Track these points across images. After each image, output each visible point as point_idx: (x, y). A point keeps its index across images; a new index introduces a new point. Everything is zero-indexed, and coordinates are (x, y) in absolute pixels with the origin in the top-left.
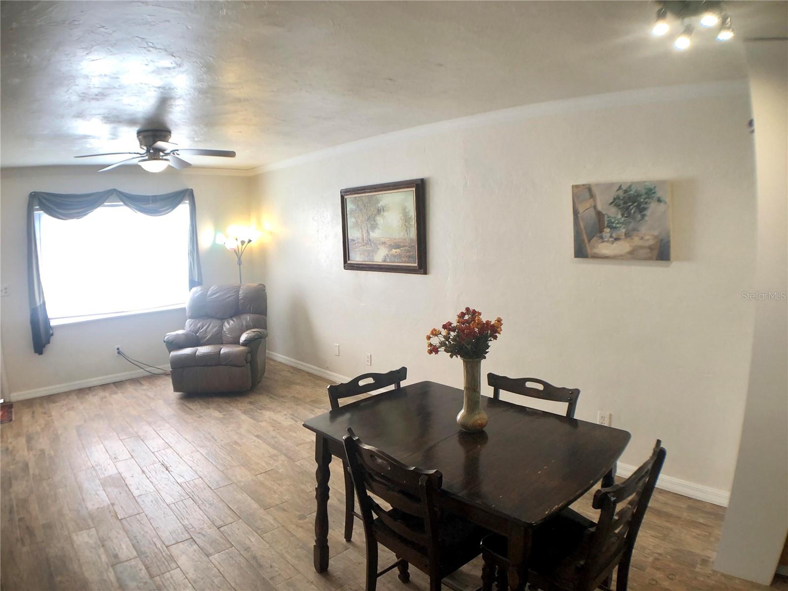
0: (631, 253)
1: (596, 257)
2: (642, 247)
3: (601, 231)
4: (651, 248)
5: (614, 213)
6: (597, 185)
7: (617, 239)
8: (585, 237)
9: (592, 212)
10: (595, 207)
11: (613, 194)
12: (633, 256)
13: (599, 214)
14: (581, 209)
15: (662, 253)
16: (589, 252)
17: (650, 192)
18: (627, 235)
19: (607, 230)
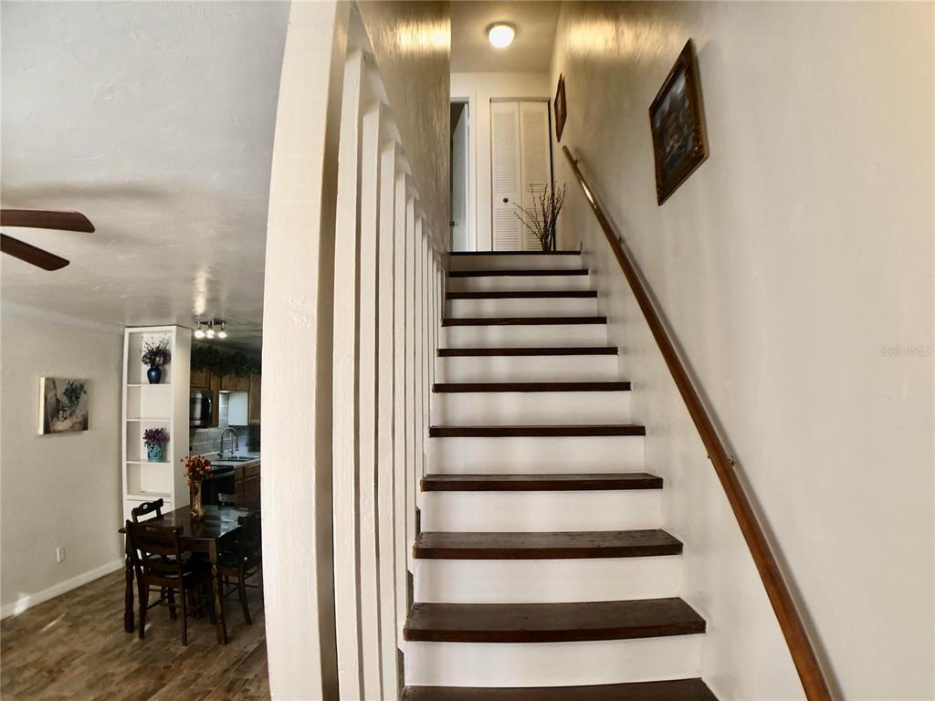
0: (72, 427)
1: (55, 432)
2: (76, 423)
3: (58, 413)
4: (80, 423)
5: (65, 400)
6: (58, 379)
7: (66, 418)
8: (49, 417)
9: (54, 399)
10: (56, 395)
11: (65, 387)
12: (73, 429)
13: (58, 400)
14: (49, 397)
15: (84, 425)
16: (52, 429)
17: (82, 386)
18: (71, 415)
19: (61, 412)
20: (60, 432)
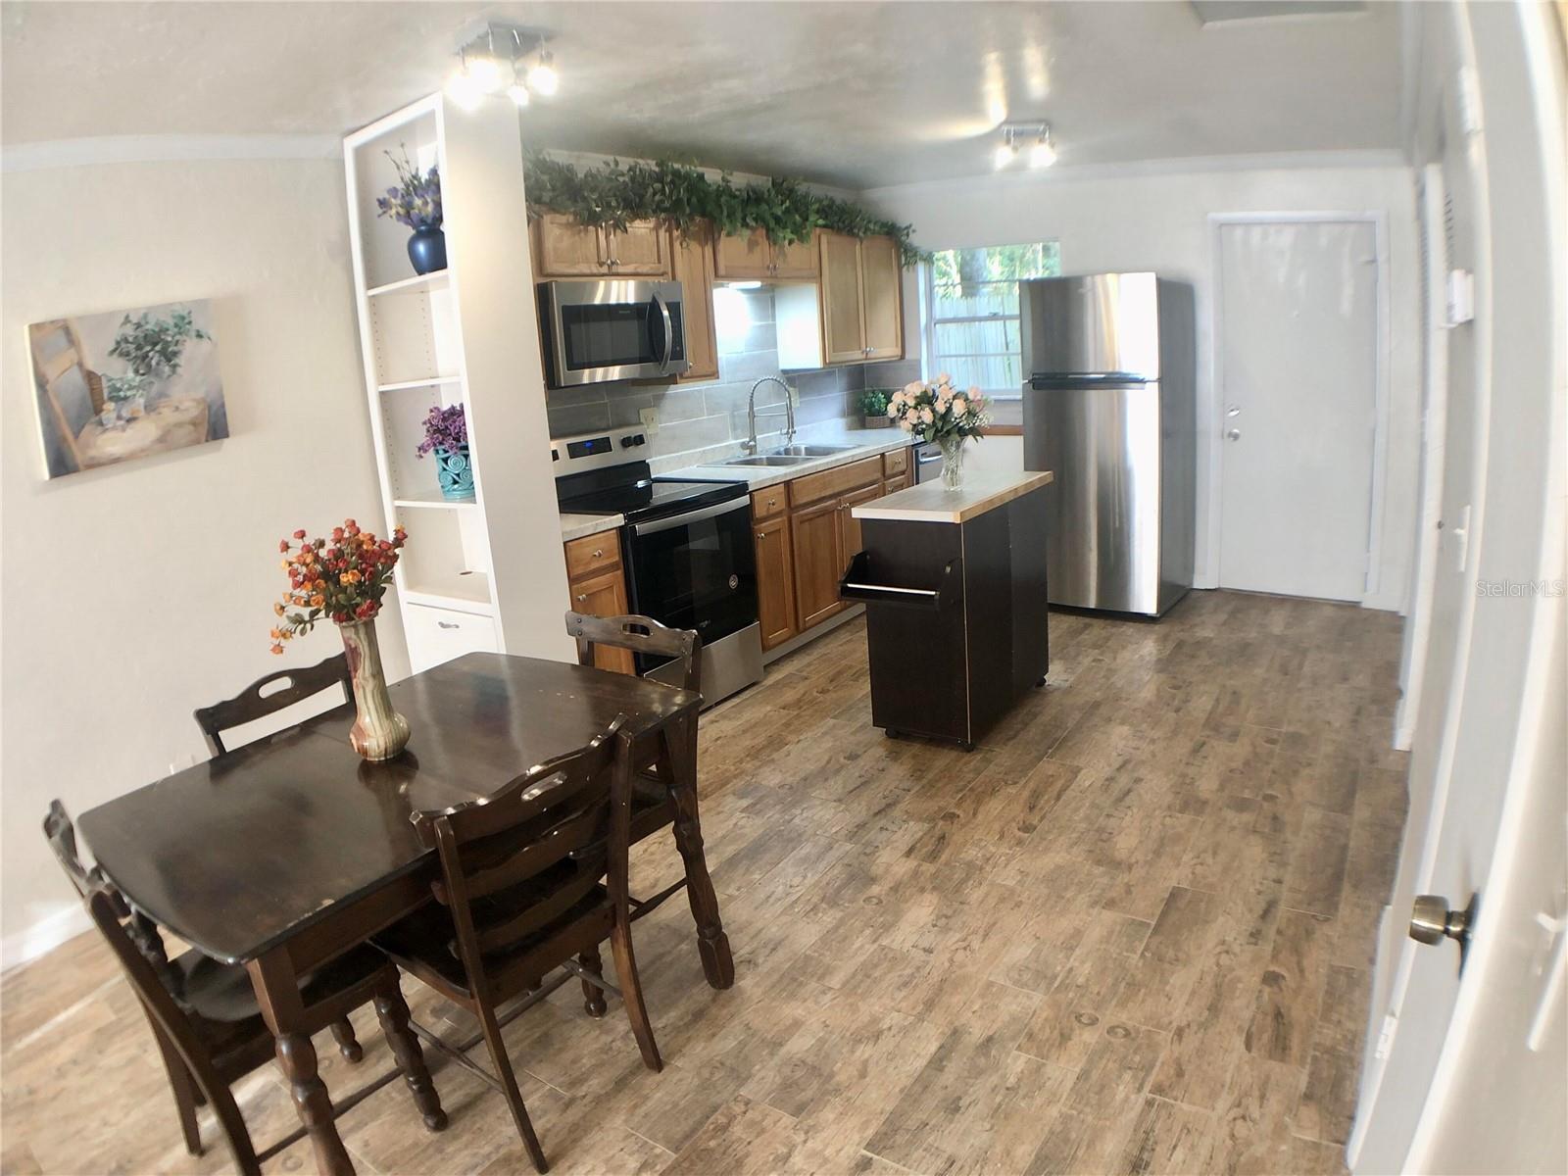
0: (161, 440)
1: (94, 465)
2: (179, 425)
3: (99, 411)
4: (194, 423)
5: (118, 371)
6: (80, 318)
7: (131, 420)
8: (67, 430)
9: (76, 377)
10: (80, 365)
11: (113, 333)
12: (166, 444)
13: (91, 377)
14: (51, 373)
15: (215, 427)
16: (80, 457)
17: (182, 322)
18: (150, 408)
19: (110, 406)
20: (116, 461)
